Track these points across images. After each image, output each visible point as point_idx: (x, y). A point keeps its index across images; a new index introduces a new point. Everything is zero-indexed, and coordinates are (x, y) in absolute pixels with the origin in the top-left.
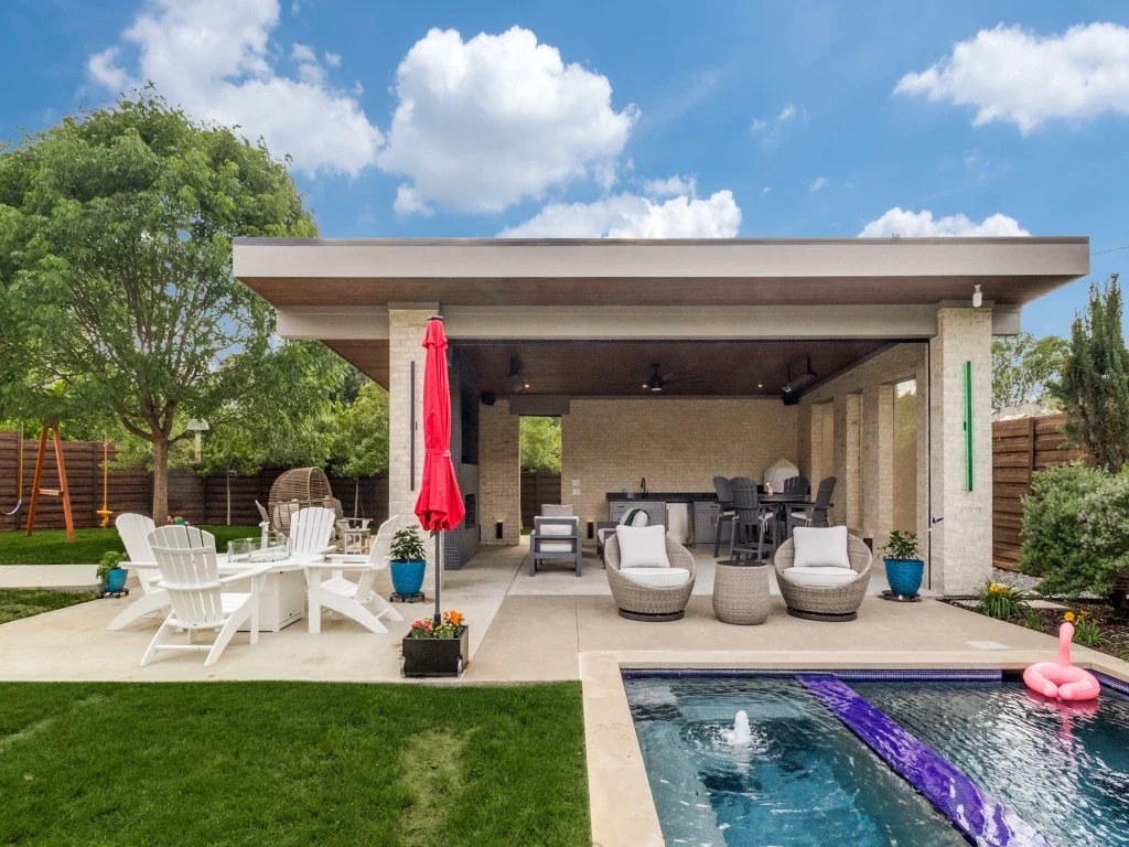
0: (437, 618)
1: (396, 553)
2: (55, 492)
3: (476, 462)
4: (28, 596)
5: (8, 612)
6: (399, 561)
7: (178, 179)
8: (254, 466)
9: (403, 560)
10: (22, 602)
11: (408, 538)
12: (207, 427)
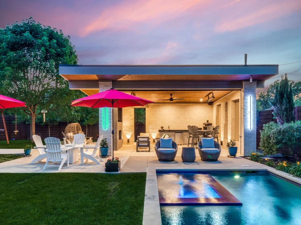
0: (113, 158)
1: (101, 145)
2: (3, 130)
3: (121, 121)
4: (7, 156)
5: (4, 160)
6: (102, 147)
7: (41, 45)
8: (57, 122)
9: (103, 147)
10: (6, 157)
11: (104, 141)
12: (47, 112)
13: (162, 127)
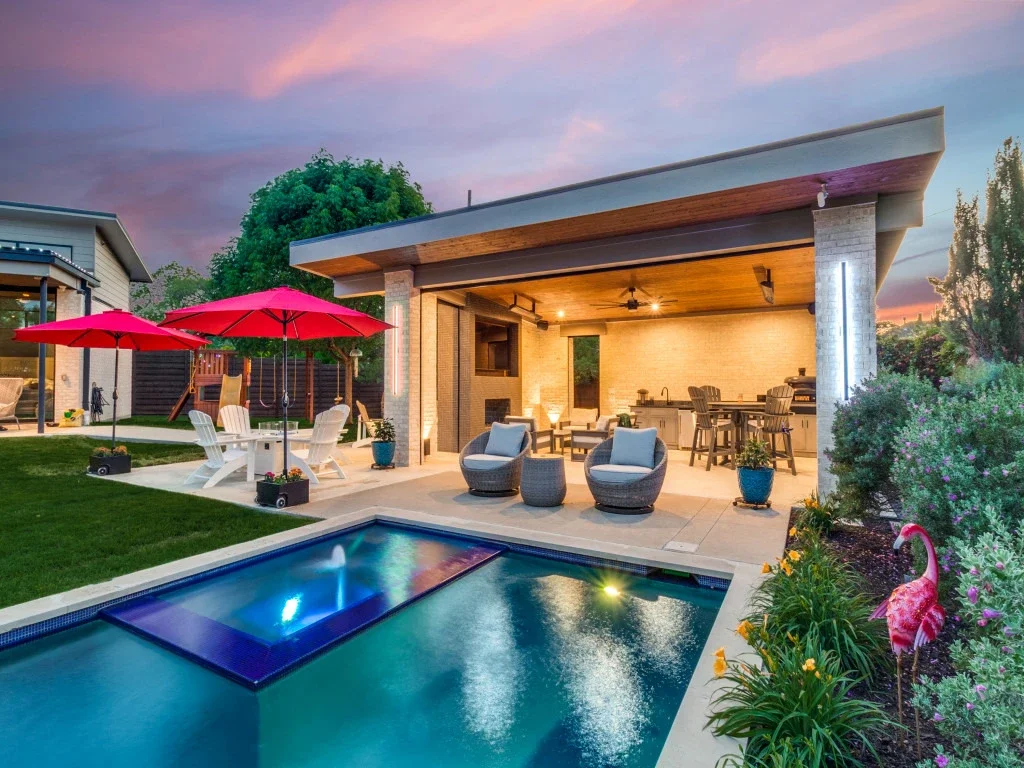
3: (515, 375)
12: (361, 354)
13: (643, 393)
